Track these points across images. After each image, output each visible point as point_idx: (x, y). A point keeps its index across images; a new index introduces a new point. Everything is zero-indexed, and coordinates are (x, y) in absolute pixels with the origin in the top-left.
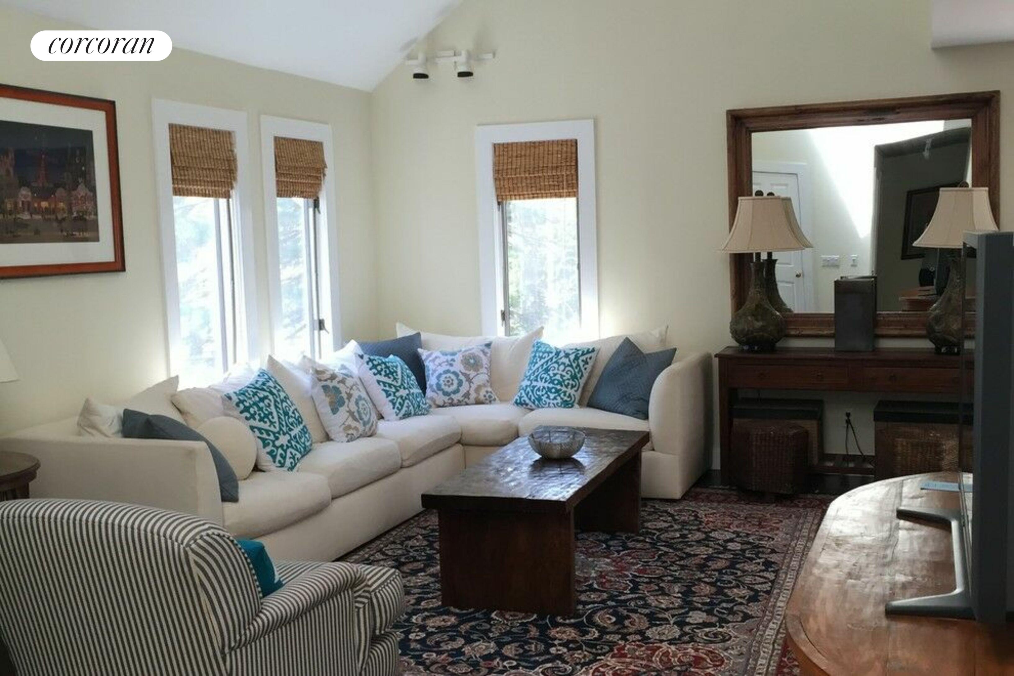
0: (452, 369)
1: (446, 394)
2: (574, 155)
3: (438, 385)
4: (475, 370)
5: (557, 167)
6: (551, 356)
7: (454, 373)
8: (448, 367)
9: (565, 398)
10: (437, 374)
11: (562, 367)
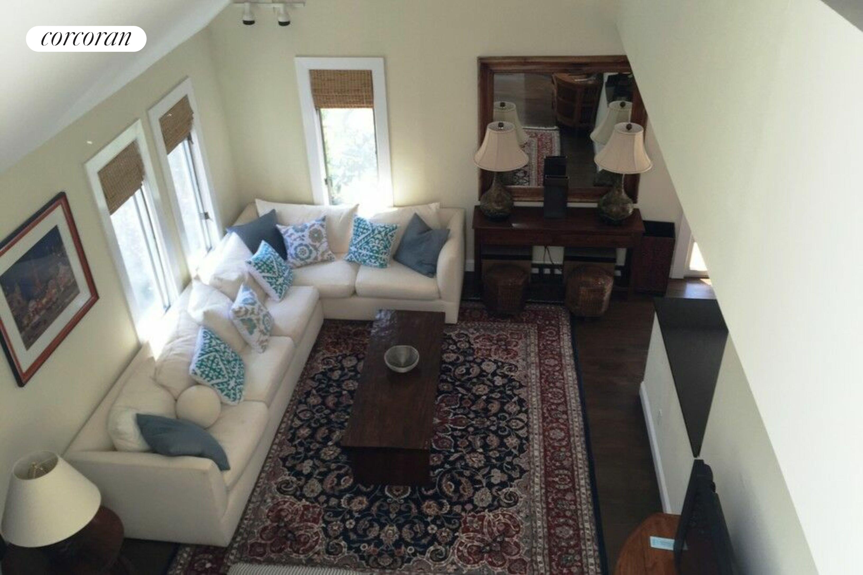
0: (304, 243)
1: (302, 259)
2: (370, 82)
3: (296, 254)
4: (319, 242)
5: (358, 90)
6: (369, 232)
7: (306, 246)
8: (301, 242)
9: (382, 262)
10: (293, 247)
11: (377, 241)
